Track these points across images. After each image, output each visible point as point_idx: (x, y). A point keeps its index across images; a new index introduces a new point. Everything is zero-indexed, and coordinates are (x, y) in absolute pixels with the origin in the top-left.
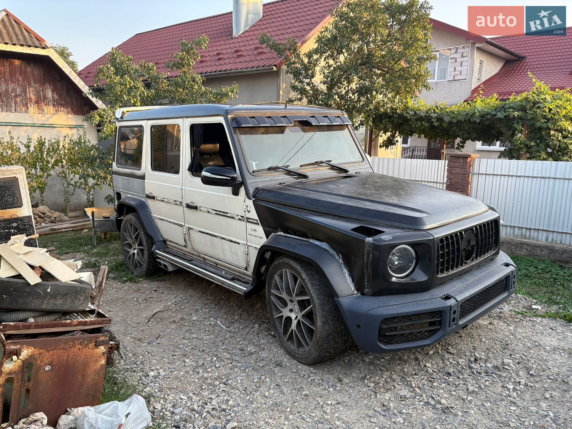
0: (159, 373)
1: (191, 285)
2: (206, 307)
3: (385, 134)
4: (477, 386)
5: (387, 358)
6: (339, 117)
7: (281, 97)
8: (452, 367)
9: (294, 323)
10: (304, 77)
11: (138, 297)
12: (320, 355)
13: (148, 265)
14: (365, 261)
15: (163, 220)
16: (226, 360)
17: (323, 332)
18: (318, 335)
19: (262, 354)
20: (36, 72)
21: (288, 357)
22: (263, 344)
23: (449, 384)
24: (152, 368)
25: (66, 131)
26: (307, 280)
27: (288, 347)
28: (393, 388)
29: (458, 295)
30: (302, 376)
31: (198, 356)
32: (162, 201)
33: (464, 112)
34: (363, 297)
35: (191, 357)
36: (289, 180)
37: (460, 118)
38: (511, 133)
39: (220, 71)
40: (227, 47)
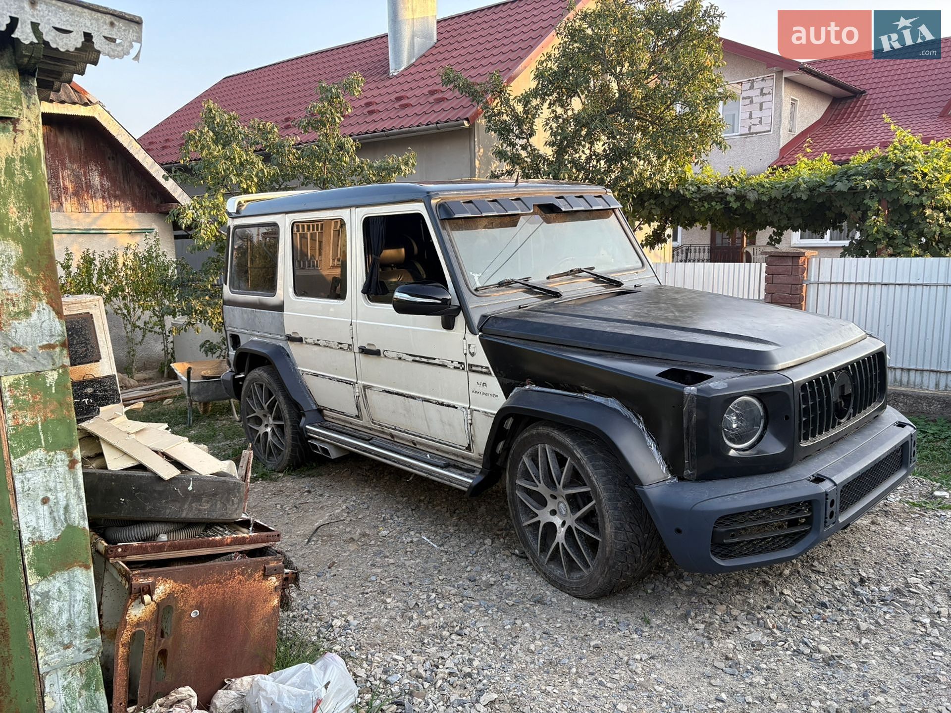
0: (347, 621)
1: (366, 481)
2: (399, 514)
3: (650, 225)
4: (872, 621)
5: (716, 583)
6: (600, 196)
7: (477, 170)
8: (825, 594)
9: (561, 533)
10: (517, 137)
11: (281, 502)
12: (611, 581)
13: (292, 451)
14: (685, 426)
15: (317, 376)
16: (452, 597)
17: (616, 543)
18: (608, 549)
19: (507, 585)
20: (74, 144)
21: (551, 588)
22: (506, 570)
23: (826, 621)
24: (335, 615)
25: (125, 240)
26: (584, 460)
27: (550, 573)
28: (736, 630)
29: (835, 475)
30: (582, 617)
31: (403, 592)
32: (316, 344)
33: (780, 184)
34: (682, 483)
35: (393, 595)
36: (532, 301)
37: (774, 194)
38: (860, 216)
39: (374, 132)
40: (383, 91)
